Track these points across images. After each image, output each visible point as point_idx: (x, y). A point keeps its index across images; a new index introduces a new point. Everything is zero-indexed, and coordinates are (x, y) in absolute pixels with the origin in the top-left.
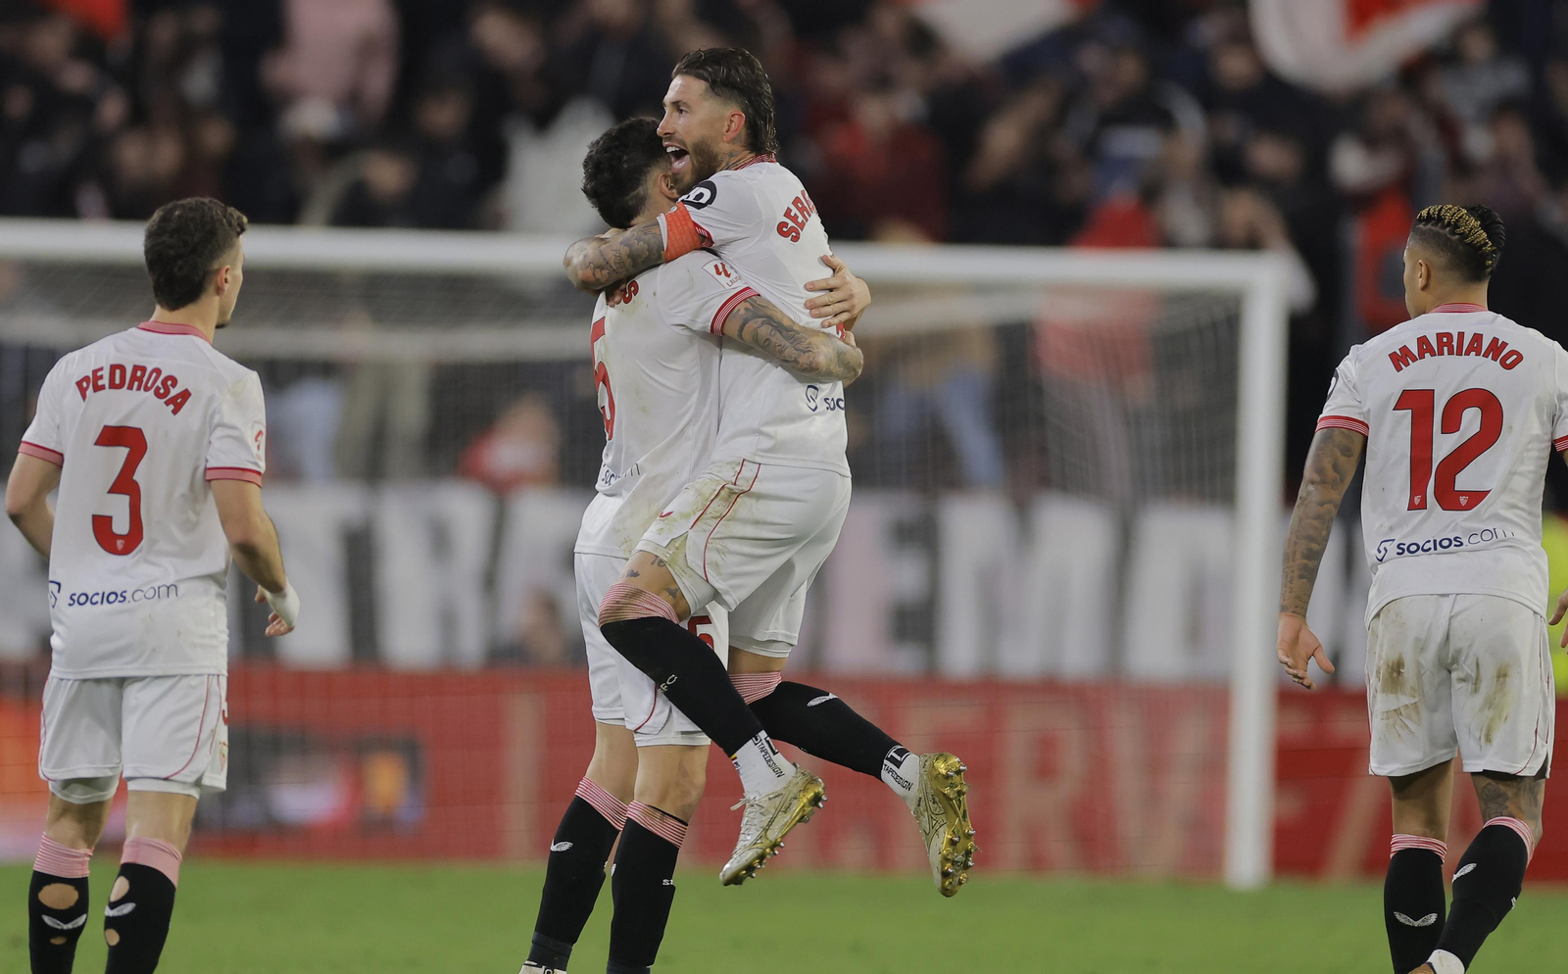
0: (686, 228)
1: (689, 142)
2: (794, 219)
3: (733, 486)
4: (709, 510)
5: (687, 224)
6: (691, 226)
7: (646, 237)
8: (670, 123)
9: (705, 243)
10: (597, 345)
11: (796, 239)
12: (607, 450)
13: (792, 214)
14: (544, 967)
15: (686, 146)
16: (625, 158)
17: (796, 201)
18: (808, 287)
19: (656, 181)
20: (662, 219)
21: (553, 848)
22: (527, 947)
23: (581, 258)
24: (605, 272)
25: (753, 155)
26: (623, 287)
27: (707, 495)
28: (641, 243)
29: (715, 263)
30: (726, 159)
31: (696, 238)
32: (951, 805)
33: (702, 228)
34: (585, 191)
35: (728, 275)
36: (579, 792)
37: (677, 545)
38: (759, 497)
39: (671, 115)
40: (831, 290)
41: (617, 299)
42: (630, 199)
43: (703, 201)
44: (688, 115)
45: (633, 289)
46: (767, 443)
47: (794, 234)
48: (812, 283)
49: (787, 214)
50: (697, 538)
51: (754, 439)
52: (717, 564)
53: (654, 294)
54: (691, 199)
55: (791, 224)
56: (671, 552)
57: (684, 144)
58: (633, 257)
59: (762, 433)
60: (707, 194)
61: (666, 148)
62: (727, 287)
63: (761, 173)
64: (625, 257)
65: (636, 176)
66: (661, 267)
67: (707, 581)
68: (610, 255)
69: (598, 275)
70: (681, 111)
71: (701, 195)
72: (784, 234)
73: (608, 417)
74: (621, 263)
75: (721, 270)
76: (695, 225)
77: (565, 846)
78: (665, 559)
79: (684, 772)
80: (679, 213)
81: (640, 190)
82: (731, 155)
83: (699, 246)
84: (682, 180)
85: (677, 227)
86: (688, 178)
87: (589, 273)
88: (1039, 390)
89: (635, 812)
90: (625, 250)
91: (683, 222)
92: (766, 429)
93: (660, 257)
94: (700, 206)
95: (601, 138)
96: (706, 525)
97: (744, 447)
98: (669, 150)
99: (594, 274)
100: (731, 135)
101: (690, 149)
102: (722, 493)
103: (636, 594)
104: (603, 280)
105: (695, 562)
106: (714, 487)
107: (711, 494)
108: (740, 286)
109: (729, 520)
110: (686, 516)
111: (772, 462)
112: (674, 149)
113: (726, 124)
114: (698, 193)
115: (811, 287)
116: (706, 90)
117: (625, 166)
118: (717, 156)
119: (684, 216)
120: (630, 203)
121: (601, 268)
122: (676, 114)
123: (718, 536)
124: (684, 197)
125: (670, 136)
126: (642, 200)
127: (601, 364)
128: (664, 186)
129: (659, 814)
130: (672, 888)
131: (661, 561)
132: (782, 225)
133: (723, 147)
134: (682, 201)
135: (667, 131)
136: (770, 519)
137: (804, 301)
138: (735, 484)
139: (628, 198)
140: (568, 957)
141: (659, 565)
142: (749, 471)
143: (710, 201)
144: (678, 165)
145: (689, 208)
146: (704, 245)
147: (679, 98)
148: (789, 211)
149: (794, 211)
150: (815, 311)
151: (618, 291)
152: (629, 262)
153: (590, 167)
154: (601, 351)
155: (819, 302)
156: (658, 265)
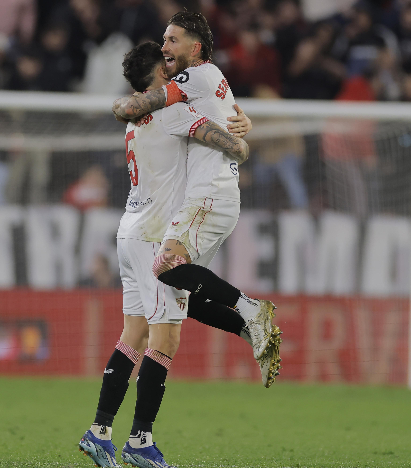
0: (176, 91)
1: (176, 56)
2: (222, 89)
3: (203, 209)
4: (195, 220)
5: (176, 90)
6: (178, 91)
7: (158, 95)
8: (167, 46)
9: (184, 99)
10: (130, 143)
11: (223, 98)
12: (132, 191)
13: (222, 87)
14: (101, 425)
15: (175, 58)
16: (144, 60)
17: (223, 81)
18: (228, 119)
19: (158, 70)
20: (164, 87)
21: (105, 372)
22: (94, 416)
23: (126, 104)
24: (138, 110)
25: (203, 61)
26: (145, 117)
27: (193, 214)
28: (155, 98)
29: (189, 106)
30: (191, 63)
31: (180, 96)
32: (275, 348)
33: (183, 92)
34: (125, 75)
35: (195, 112)
36: (117, 347)
37: (186, 235)
38: (215, 214)
39: (168, 43)
40: (237, 121)
41: (142, 122)
42: (146, 79)
43: (183, 80)
44: (176, 43)
45: (150, 118)
46: (215, 190)
47: (222, 96)
48: (230, 118)
49: (220, 87)
50: (192, 233)
51: (209, 187)
52: (201, 244)
53: (161, 120)
54: (178, 79)
55: (221, 91)
56: (184, 238)
57: (174, 56)
58: (152, 104)
59: (212, 185)
60: (185, 77)
61: (165, 57)
62: (195, 117)
63: (207, 68)
64: (148, 104)
65: (149, 68)
66: (164, 109)
67: (198, 252)
68: (141, 103)
69: (135, 111)
70: (173, 42)
71: (182, 78)
72: (219, 96)
73: (134, 175)
74: (146, 106)
75: (192, 110)
76: (180, 90)
77: (111, 371)
78: (182, 241)
79: (171, 336)
80: (172, 85)
81: (151, 75)
82: (193, 61)
83: (181, 101)
84: (171, 71)
85: (172, 91)
86: (174, 71)
87: (131, 110)
88: (324, 165)
89: (149, 353)
90: (148, 101)
91: (175, 89)
92: (215, 183)
93: (164, 104)
94: (182, 82)
95: (132, 51)
96: (195, 226)
97: (205, 192)
98: (166, 58)
99: (133, 111)
100: (195, 53)
101: (176, 59)
102: (199, 212)
103: (171, 257)
104: (137, 114)
105: (193, 243)
106: (195, 210)
107: (194, 213)
108: (201, 117)
109: (203, 224)
110: (186, 223)
111: (218, 198)
112: (169, 58)
113: (193, 48)
114: (181, 76)
115: (230, 119)
116: (185, 33)
117: (144, 63)
118: (187, 62)
119: (175, 86)
120: (146, 80)
121: (137, 108)
122: (171, 42)
123: (200, 231)
124: (174, 78)
125: (167, 52)
126: (151, 79)
127: (131, 151)
128: (162, 73)
129: (160, 354)
130: (164, 388)
131: (180, 243)
132: (218, 92)
133: (191, 58)
134: (174, 80)
135: (167, 50)
136: (218, 224)
137: (227, 125)
138: (204, 208)
139: (145, 78)
140: (112, 421)
141: (180, 244)
142: (208, 202)
143: (187, 80)
144: (169, 64)
145: (177, 83)
146: (184, 100)
147: (173, 35)
148: (220, 85)
149: (222, 86)
150: (231, 130)
151: (143, 119)
152: (149, 106)
153: (127, 64)
154: (131, 145)
155: (233, 126)
156: (162, 108)
